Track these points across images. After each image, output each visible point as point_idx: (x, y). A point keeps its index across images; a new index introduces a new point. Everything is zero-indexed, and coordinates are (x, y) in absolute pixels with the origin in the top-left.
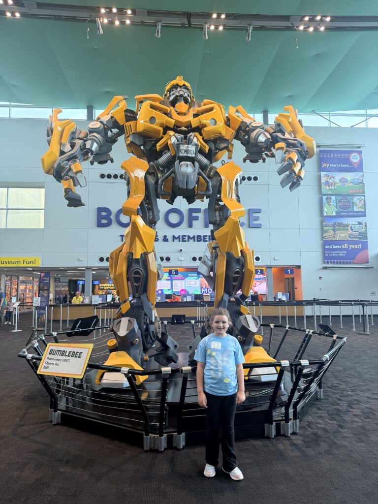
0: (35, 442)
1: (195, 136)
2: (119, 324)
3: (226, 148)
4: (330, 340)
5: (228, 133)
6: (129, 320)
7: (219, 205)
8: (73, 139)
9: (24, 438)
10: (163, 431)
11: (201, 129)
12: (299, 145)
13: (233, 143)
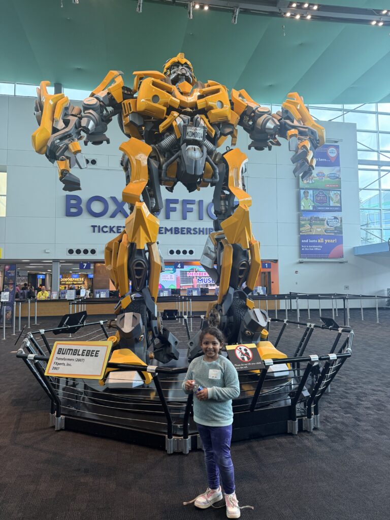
0: (41, 450)
1: (201, 118)
2: (123, 320)
3: (231, 133)
4: (334, 334)
5: (234, 118)
6: (133, 315)
7: (224, 193)
8: (66, 115)
9: (27, 447)
10: (187, 432)
11: (207, 112)
12: (310, 133)
13: (236, 128)
